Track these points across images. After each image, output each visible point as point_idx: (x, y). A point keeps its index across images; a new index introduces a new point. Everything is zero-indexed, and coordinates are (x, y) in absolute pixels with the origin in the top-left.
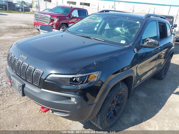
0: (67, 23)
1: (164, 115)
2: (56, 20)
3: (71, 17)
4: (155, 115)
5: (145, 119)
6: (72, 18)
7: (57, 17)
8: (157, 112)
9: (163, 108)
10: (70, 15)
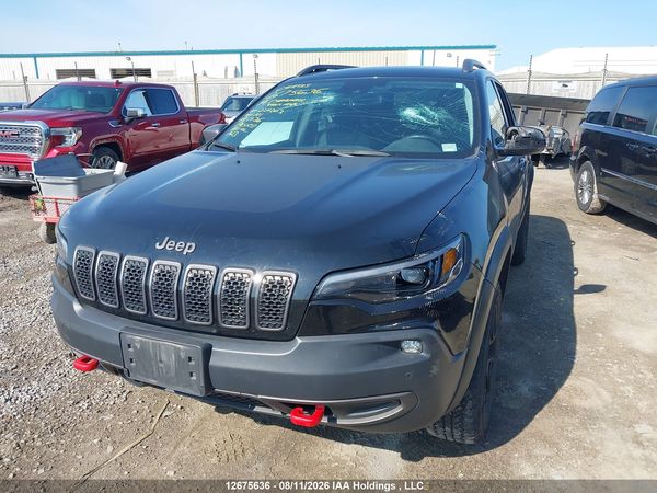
0: (115, 143)
1: (595, 356)
2: (72, 138)
3: (127, 119)
4: (573, 363)
5: (557, 380)
6: (131, 121)
7: (75, 124)
8: (574, 353)
9: (579, 337)
10: (119, 114)
